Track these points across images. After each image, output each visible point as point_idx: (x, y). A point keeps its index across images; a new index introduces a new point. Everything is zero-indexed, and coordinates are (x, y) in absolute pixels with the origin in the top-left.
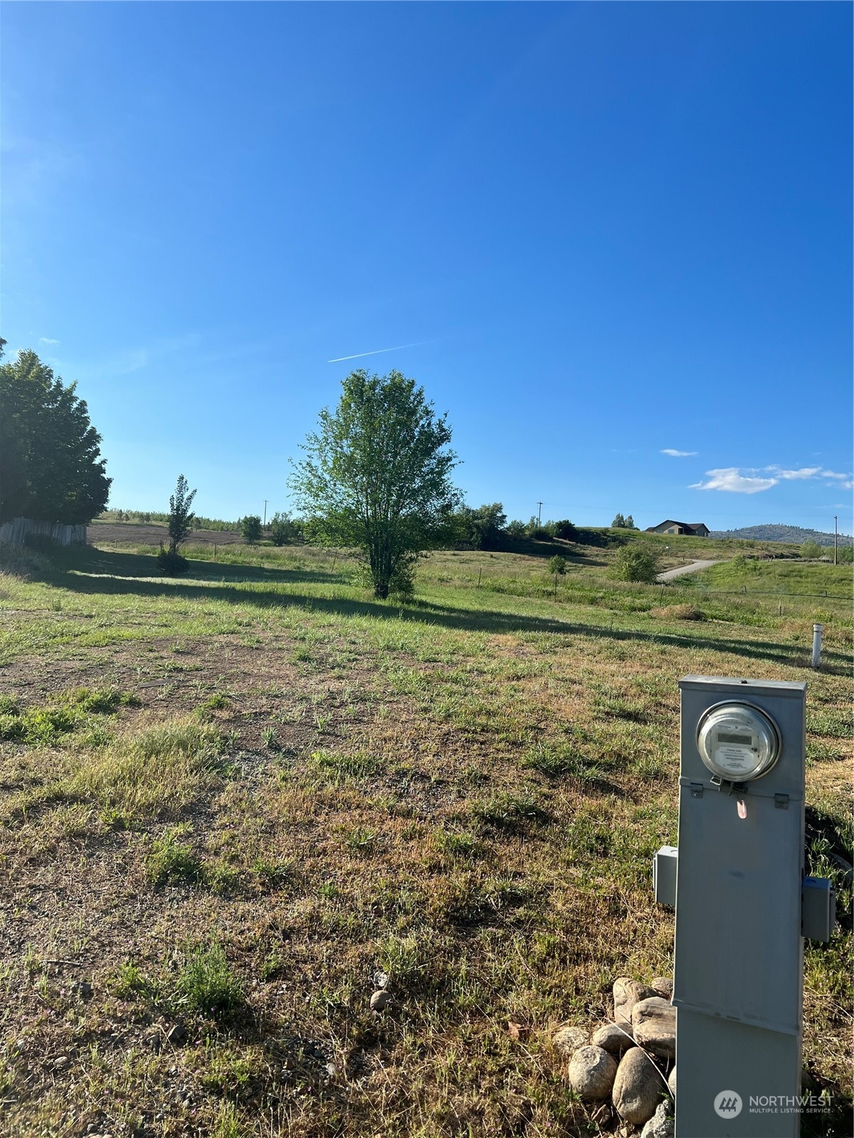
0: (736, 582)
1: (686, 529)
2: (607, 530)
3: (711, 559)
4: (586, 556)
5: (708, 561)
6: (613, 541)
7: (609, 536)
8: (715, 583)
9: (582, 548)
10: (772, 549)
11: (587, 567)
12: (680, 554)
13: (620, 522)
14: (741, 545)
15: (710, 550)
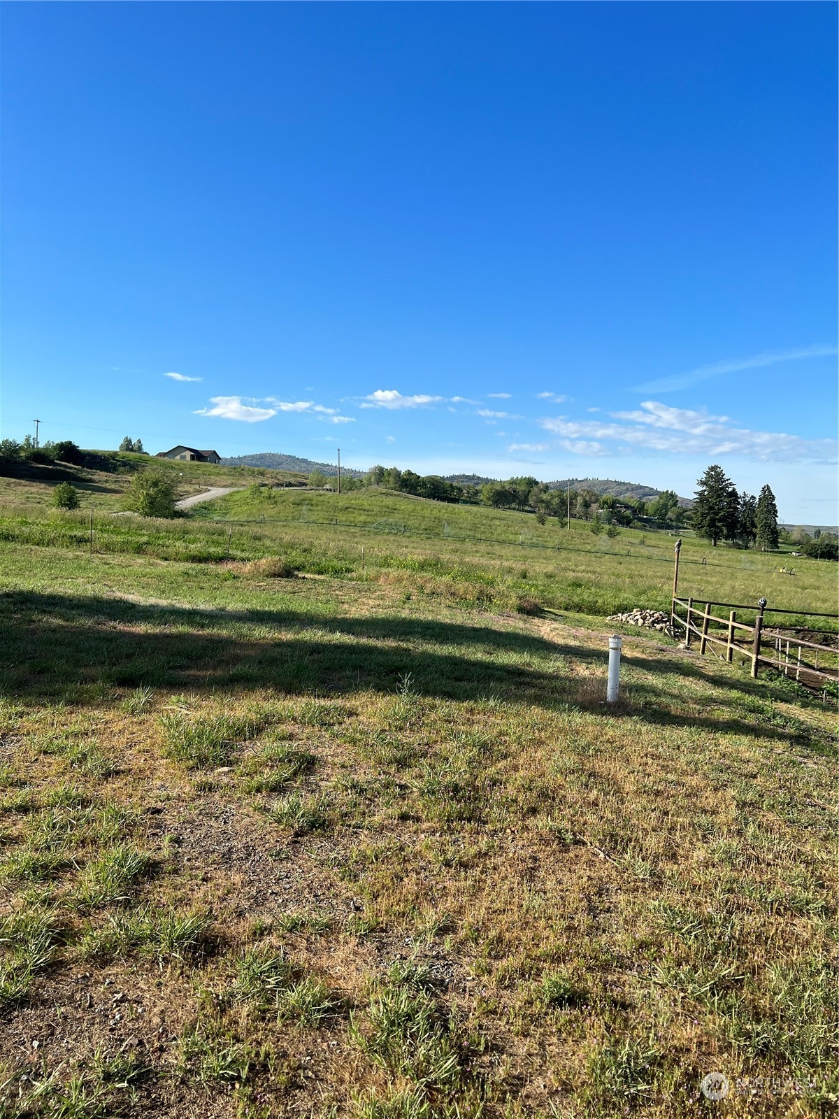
0: (254, 511)
1: (198, 456)
2: (116, 453)
3: (225, 486)
4: (94, 482)
5: (223, 489)
6: (124, 466)
7: (119, 461)
8: (233, 512)
9: (89, 473)
10: (281, 478)
11: (97, 495)
12: (194, 481)
13: (128, 446)
14: (253, 474)
15: (224, 477)
